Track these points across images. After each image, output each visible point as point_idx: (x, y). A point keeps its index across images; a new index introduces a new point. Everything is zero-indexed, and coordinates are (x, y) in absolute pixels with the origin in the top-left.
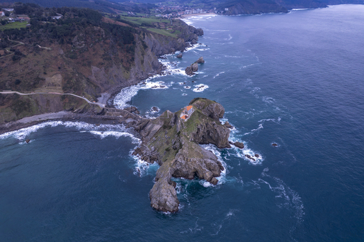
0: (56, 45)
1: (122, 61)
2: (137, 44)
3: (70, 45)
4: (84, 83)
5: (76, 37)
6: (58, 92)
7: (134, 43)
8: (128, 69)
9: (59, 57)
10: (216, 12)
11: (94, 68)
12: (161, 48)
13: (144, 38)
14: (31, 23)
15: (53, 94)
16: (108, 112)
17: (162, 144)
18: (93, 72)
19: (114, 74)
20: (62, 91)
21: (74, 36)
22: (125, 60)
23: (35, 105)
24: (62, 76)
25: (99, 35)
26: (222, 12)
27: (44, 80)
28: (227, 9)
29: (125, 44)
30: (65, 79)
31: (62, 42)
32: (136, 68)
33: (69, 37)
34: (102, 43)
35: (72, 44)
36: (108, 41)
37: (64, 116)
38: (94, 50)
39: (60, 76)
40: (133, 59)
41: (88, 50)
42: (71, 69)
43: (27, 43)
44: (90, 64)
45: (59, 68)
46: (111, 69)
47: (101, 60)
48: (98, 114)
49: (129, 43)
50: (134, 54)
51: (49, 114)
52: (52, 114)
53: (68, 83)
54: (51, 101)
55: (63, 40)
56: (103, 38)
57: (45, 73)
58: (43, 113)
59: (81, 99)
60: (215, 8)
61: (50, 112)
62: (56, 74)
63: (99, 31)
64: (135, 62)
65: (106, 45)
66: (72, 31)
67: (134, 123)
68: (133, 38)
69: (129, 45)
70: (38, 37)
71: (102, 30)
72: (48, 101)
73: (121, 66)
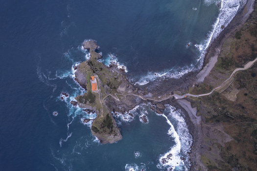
11: (229, 139)
20: (217, 91)
23: (221, 70)
27: (239, 89)
30: (226, 100)
53: (218, 99)
58: (211, 71)
72: (217, 79)
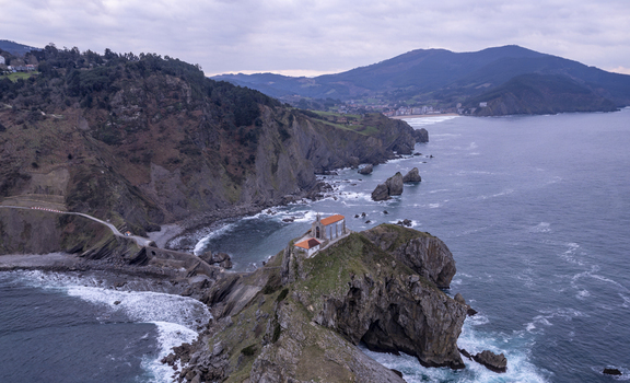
0: (75, 110)
1: (227, 161)
2: (264, 128)
3: (105, 112)
4: (117, 193)
5: (120, 94)
6: (57, 208)
7: (259, 124)
8: (237, 180)
9: (76, 134)
10: (460, 111)
12: (328, 154)
13: (291, 125)
14: (39, 70)
15: (41, 212)
16: (154, 258)
17: (244, 336)
18: (153, 178)
19: (201, 188)
20: (63, 206)
21: (116, 90)
22: (234, 159)
24: (71, 172)
25: (176, 97)
26: (474, 109)
27: (27, 178)
28: (483, 104)
29: (238, 124)
30: (74, 179)
31: (88, 104)
32: (258, 180)
33: (104, 93)
34: (181, 116)
35: (109, 108)
36: (197, 113)
37: (56, 262)
38: (162, 129)
39: (65, 174)
40: (252, 160)
41: (147, 129)
42: (93, 158)
43: (19, 107)
44: (147, 160)
45: (70, 157)
46: (195, 177)
47: (176, 154)
48: (132, 262)
49: (249, 124)
50: (255, 149)
51: (25, 256)
52: (32, 256)
53: (81, 187)
54: (34, 227)
55: (90, 100)
56: (186, 106)
57: (35, 166)
58: (10, 253)
59: (102, 226)
60: (459, 105)
61: (29, 251)
62: (57, 169)
63: (179, 88)
64: (258, 166)
65: (191, 121)
66: (113, 79)
67: (205, 284)
68: (257, 113)
69: (248, 129)
70: (46, 94)
71: (185, 86)
72: (28, 226)
73: (222, 172)
